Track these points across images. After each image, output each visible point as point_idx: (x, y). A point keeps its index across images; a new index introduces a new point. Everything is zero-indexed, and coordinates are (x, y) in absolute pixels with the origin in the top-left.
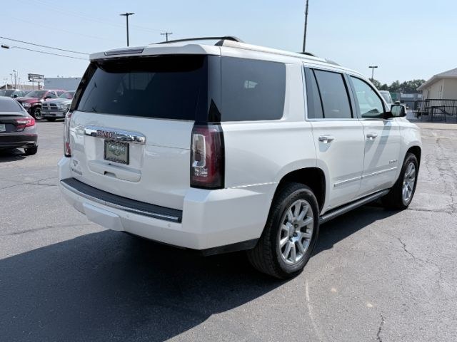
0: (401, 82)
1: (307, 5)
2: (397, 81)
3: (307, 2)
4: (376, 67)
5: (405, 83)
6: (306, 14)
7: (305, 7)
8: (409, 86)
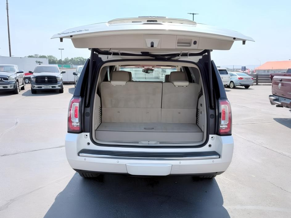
0: (70, 58)
1: (7, 3)
2: (67, 58)
3: (7, 1)
4: (63, 49)
5: (72, 59)
6: (7, 10)
7: (6, 5)
8: (74, 60)
